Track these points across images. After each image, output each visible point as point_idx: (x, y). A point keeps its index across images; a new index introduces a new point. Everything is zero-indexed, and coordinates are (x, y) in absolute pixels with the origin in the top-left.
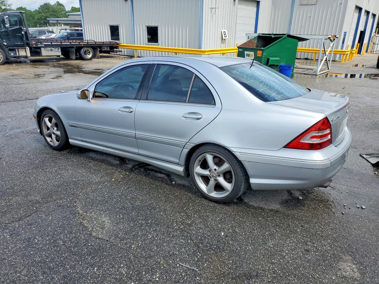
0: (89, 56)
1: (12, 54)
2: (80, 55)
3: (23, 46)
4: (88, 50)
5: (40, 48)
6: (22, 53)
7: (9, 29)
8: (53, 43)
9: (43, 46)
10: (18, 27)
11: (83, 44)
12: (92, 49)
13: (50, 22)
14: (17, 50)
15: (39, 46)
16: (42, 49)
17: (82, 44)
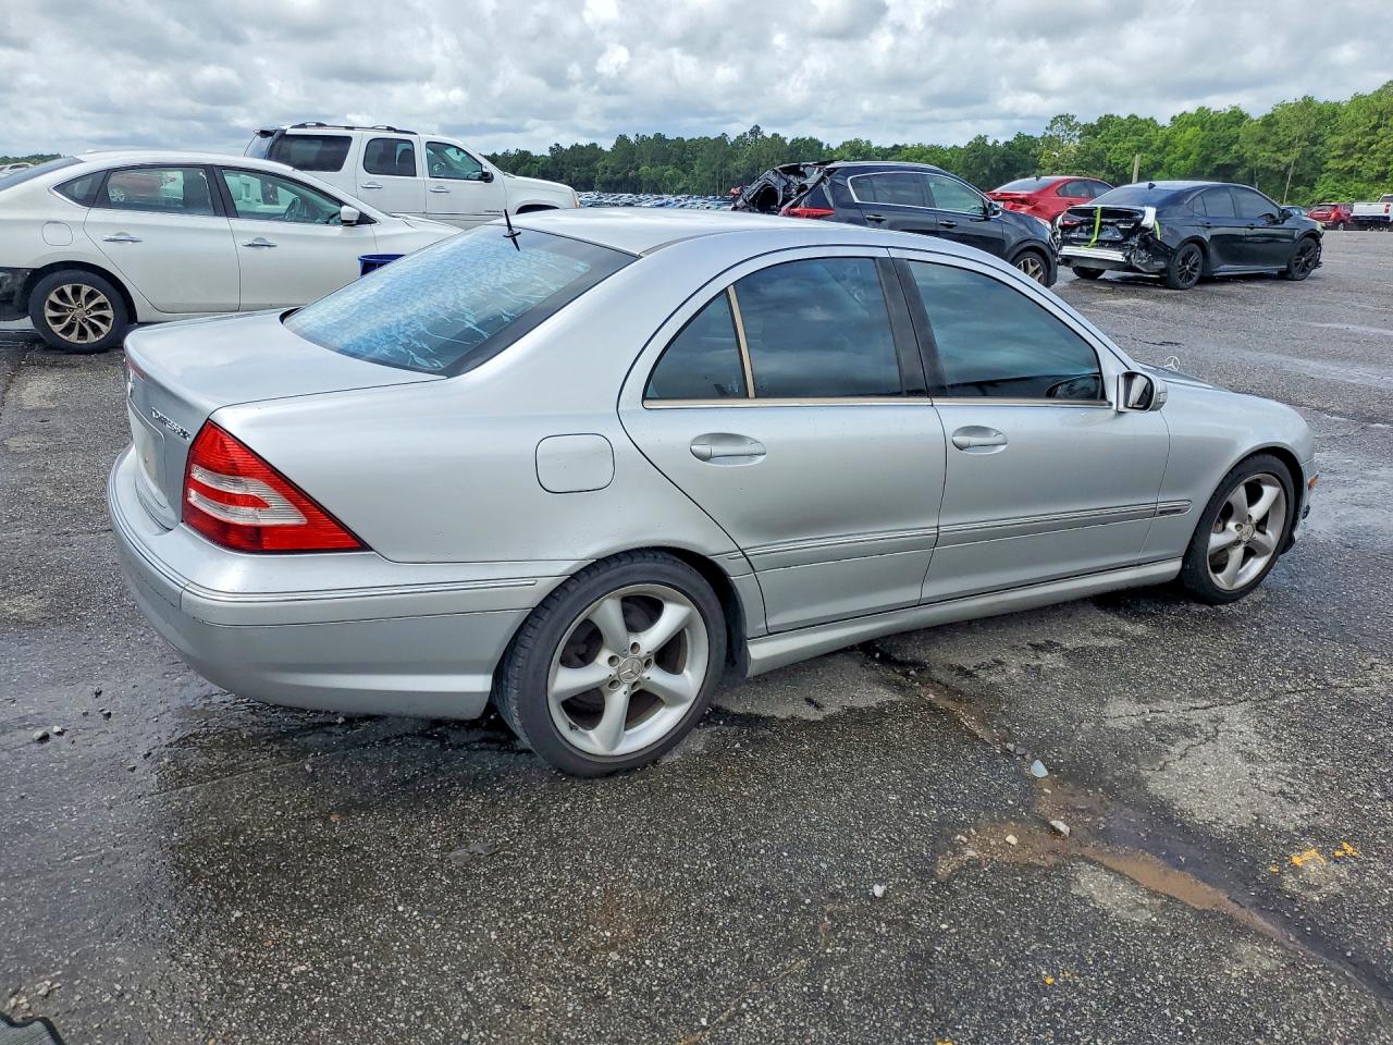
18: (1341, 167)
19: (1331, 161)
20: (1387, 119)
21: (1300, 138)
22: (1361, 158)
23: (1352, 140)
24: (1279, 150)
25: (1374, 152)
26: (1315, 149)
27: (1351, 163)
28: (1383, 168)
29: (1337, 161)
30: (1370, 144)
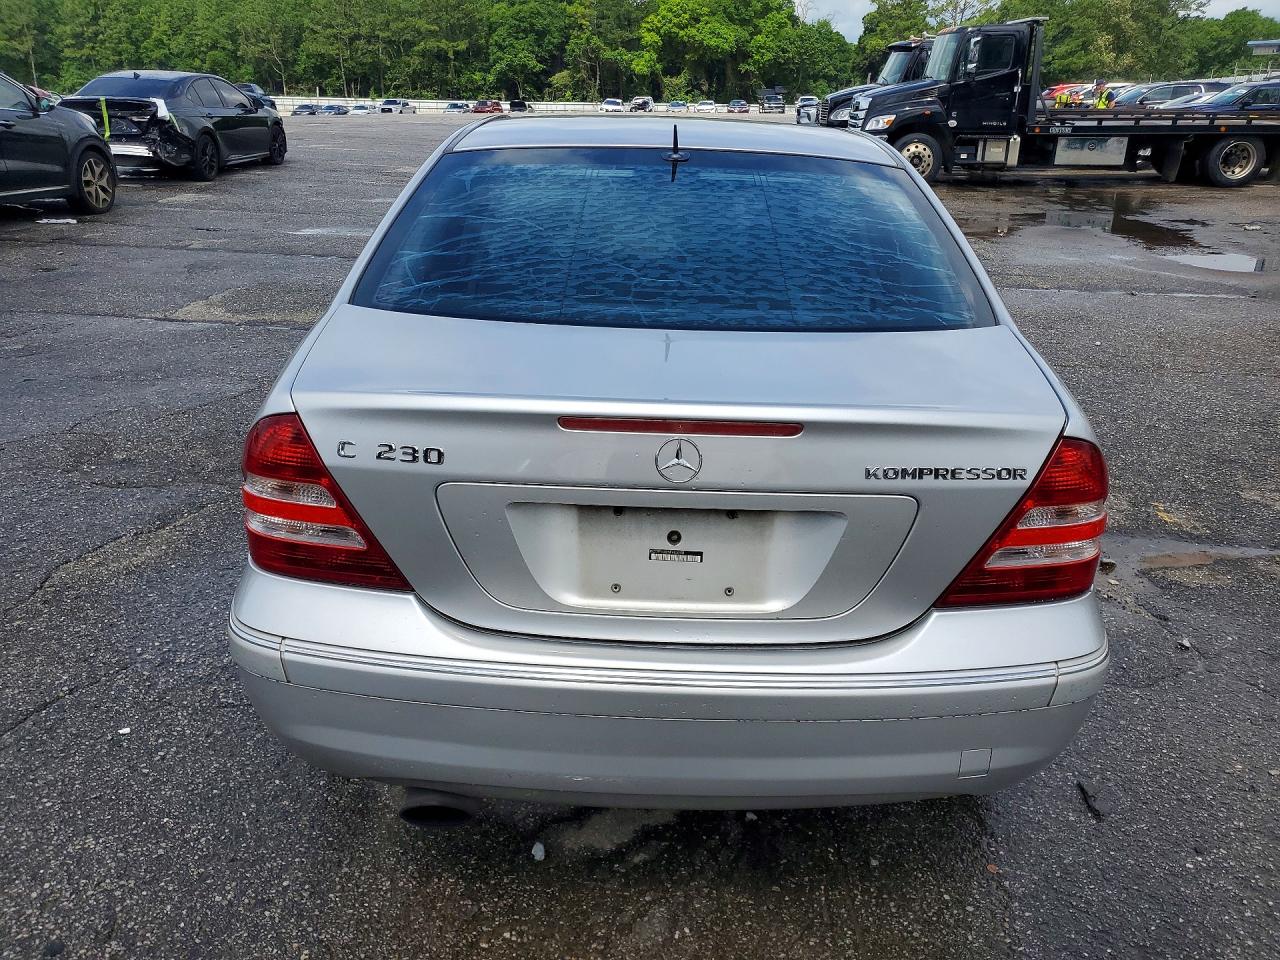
0: (1239, 173)
1: (964, 156)
2: (1204, 166)
3: (1002, 134)
4: (1243, 150)
5: (1054, 139)
6: (994, 153)
7: (978, 78)
8: (1104, 123)
9: (1068, 130)
10: (1006, 71)
11: (1227, 126)
12: (1261, 145)
13: (1256, 52)
14: (981, 144)
15: (1053, 131)
16: (1062, 142)
17: (1221, 126)
18: (78, 56)
19: (66, 50)
20: (103, 11)
21: (28, 26)
22: (93, 48)
23: (79, 30)
24: (11, 38)
25: (103, 42)
26: (46, 37)
27: (86, 51)
28: (117, 58)
29: (72, 49)
30: (96, 34)
